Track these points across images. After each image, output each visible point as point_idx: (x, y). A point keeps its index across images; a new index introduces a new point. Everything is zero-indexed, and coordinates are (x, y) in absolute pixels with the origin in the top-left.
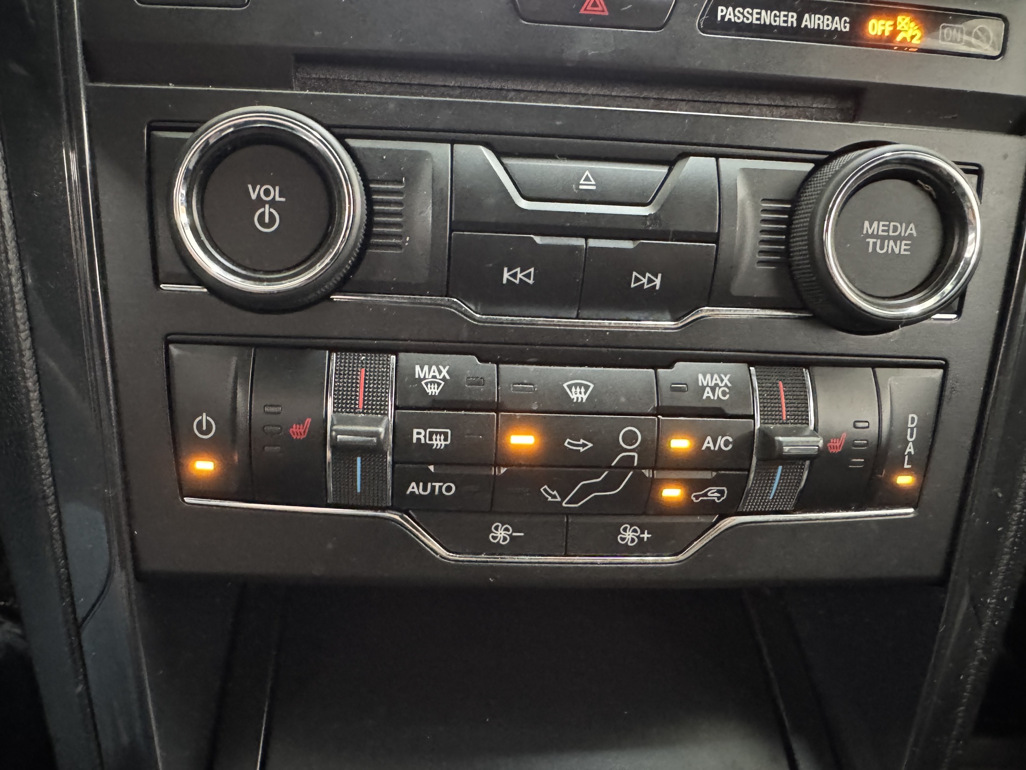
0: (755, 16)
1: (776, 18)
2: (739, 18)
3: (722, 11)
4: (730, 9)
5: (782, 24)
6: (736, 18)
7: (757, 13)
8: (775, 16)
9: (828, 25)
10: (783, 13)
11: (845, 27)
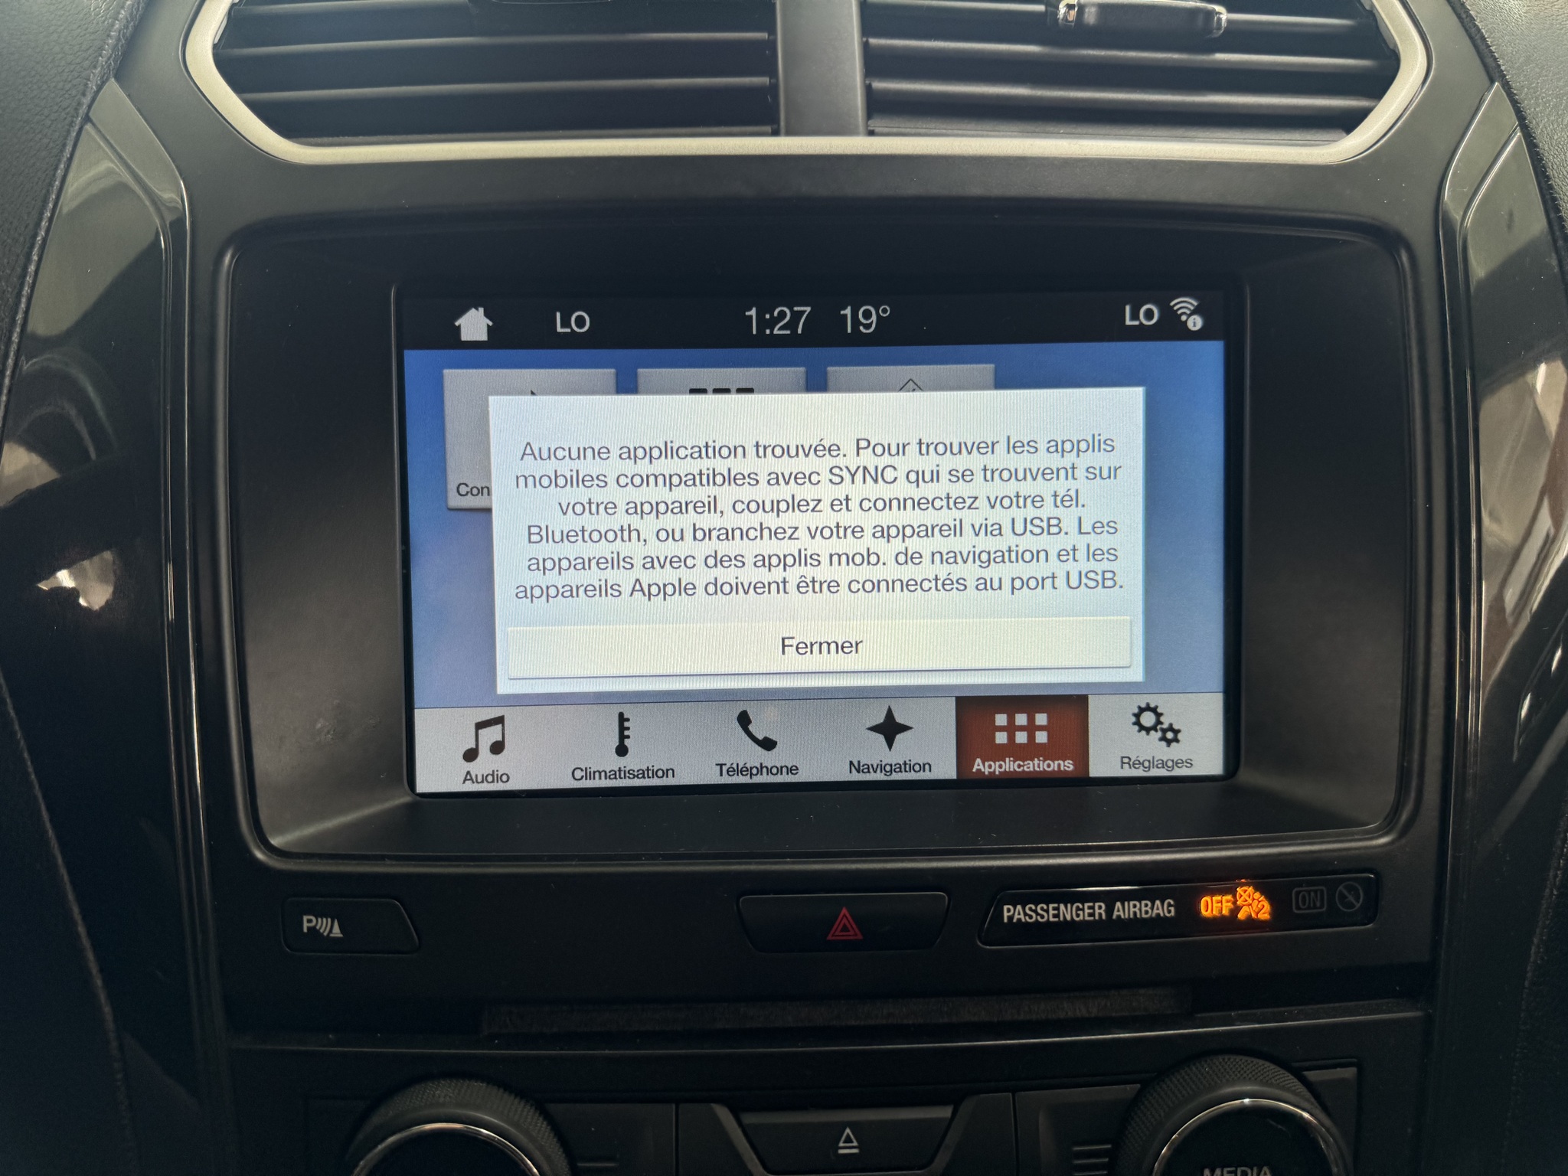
0: (1052, 912)
1: (1079, 912)
2: (1031, 917)
3: (1009, 911)
4: (1019, 907)
5: (1087, 918)
6: (1027, 918)
7: (1054, 909)
8: (1078, 909)
9: (1147, 912)
10: (1086, 905)
11: (1169, 912)
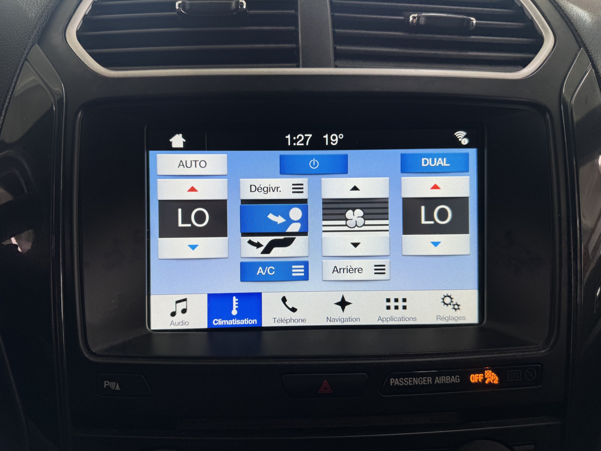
0: (410, 381)
1: (421, 381)
2: (401, 383)
3: (393, 381)
4: (397, 379)
5: (424, 383)
9: (448, 381)
10: (424, 378)
11: (457, 380)
